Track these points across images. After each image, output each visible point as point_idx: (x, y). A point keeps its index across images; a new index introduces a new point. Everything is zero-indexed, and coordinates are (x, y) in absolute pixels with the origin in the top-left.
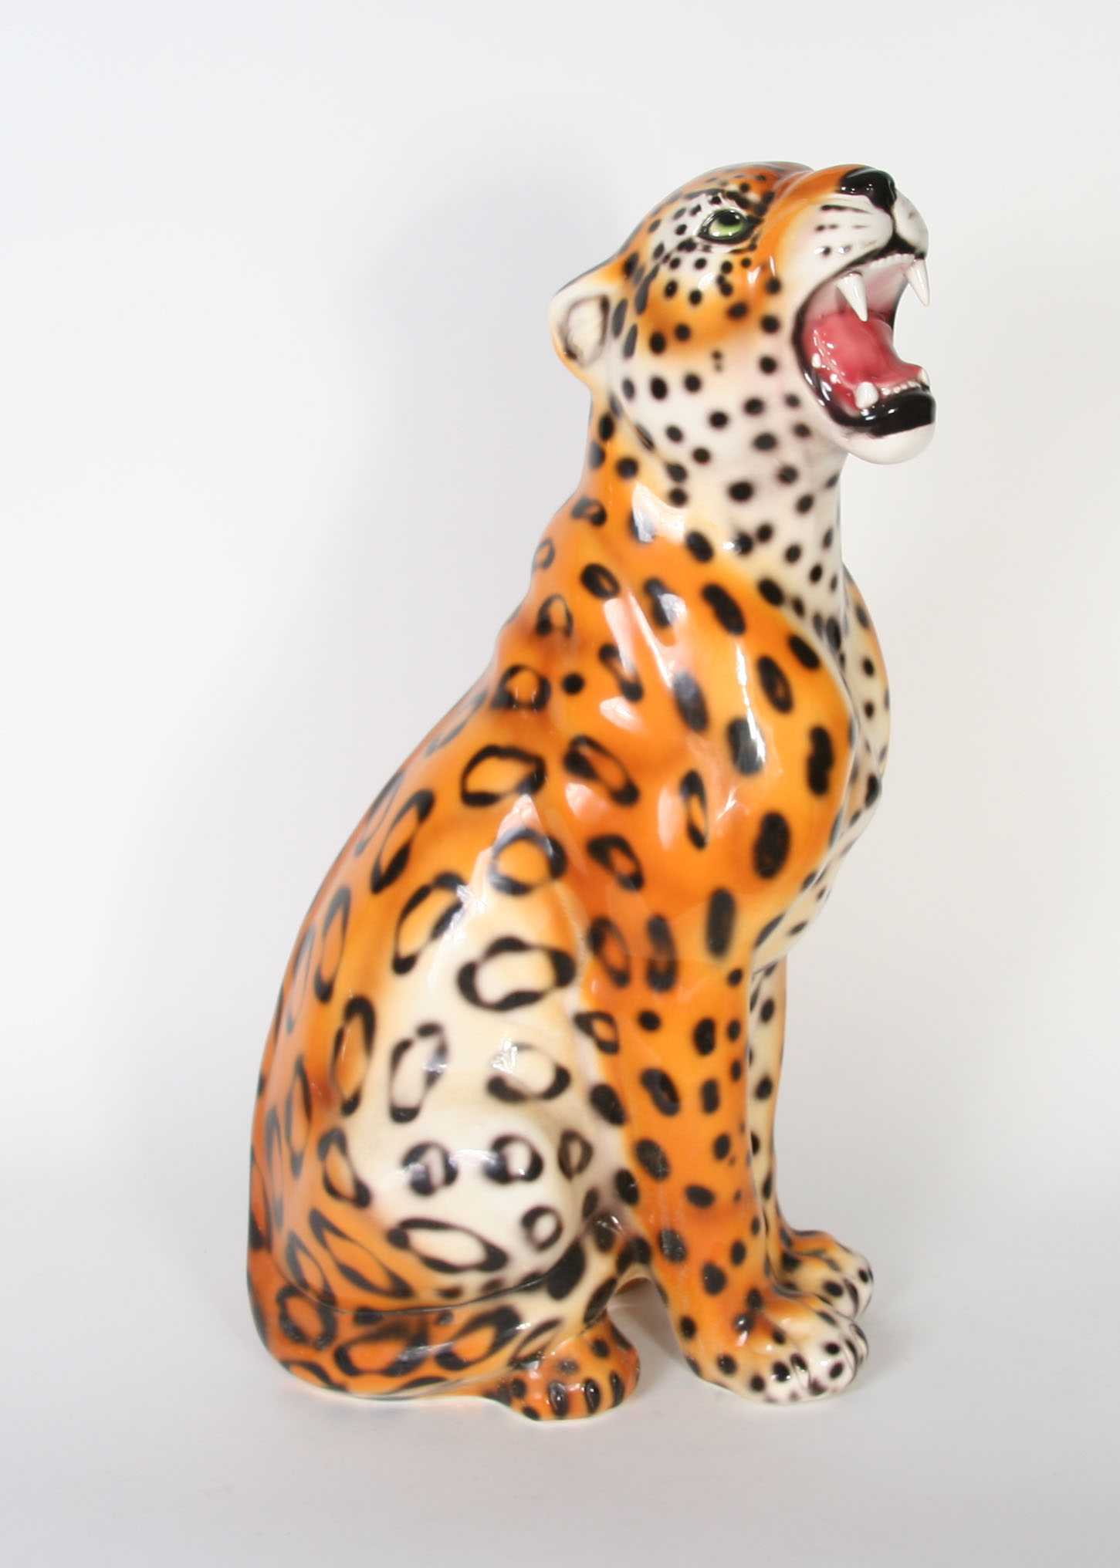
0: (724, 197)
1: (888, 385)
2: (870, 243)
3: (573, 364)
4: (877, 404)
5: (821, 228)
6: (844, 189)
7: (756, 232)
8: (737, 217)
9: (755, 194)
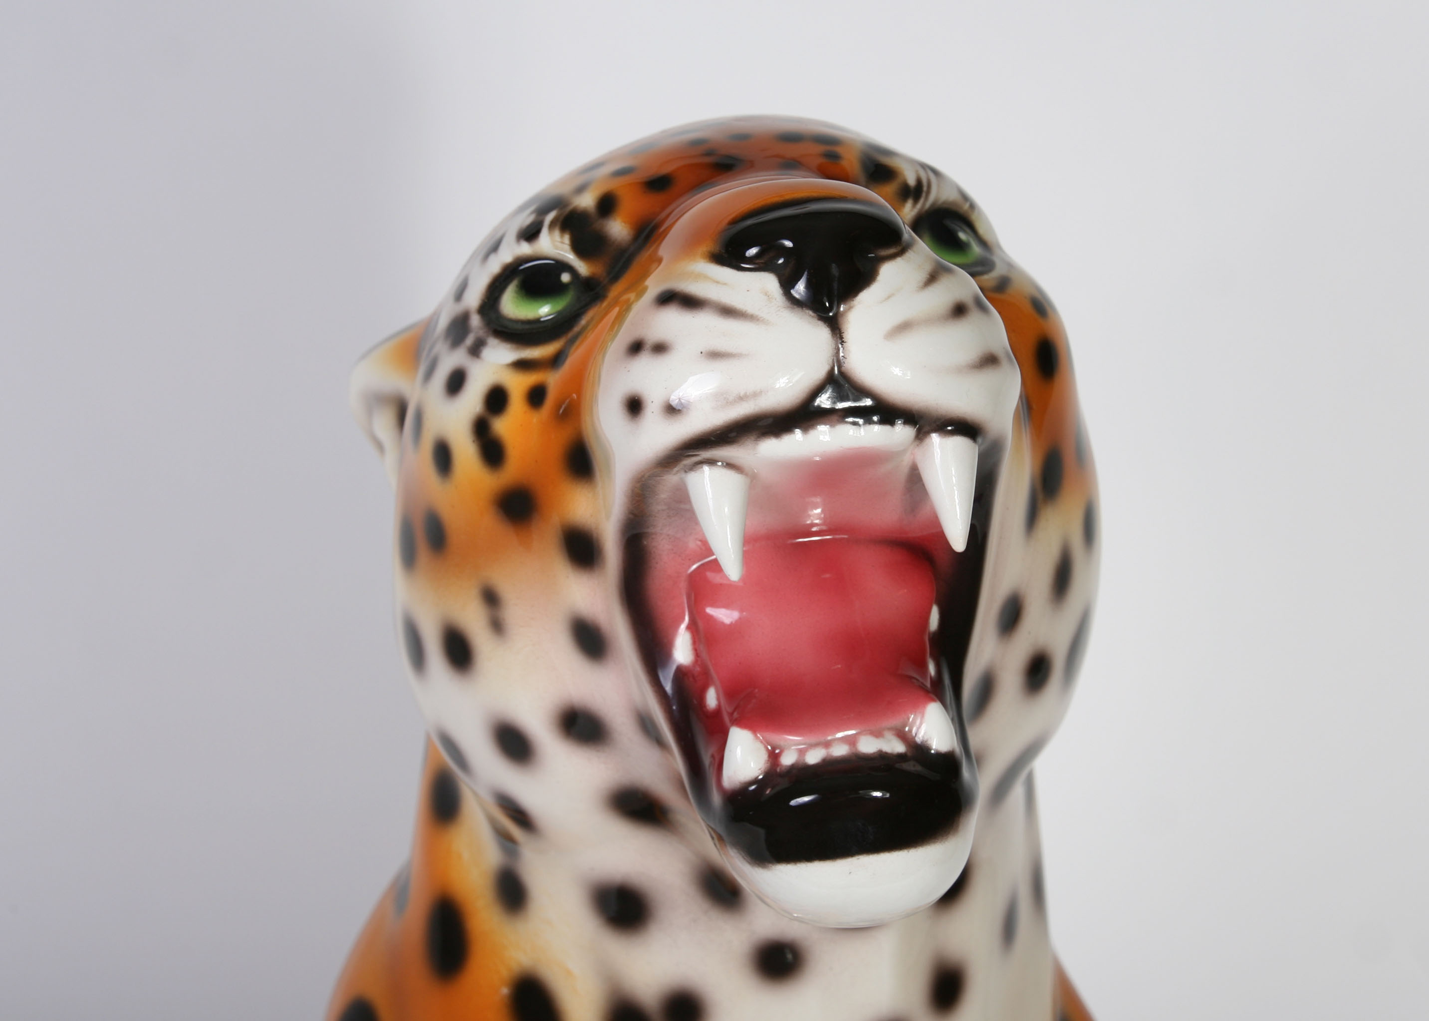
0: (552, 224)
5: (636, 348)
9: (623, 224)
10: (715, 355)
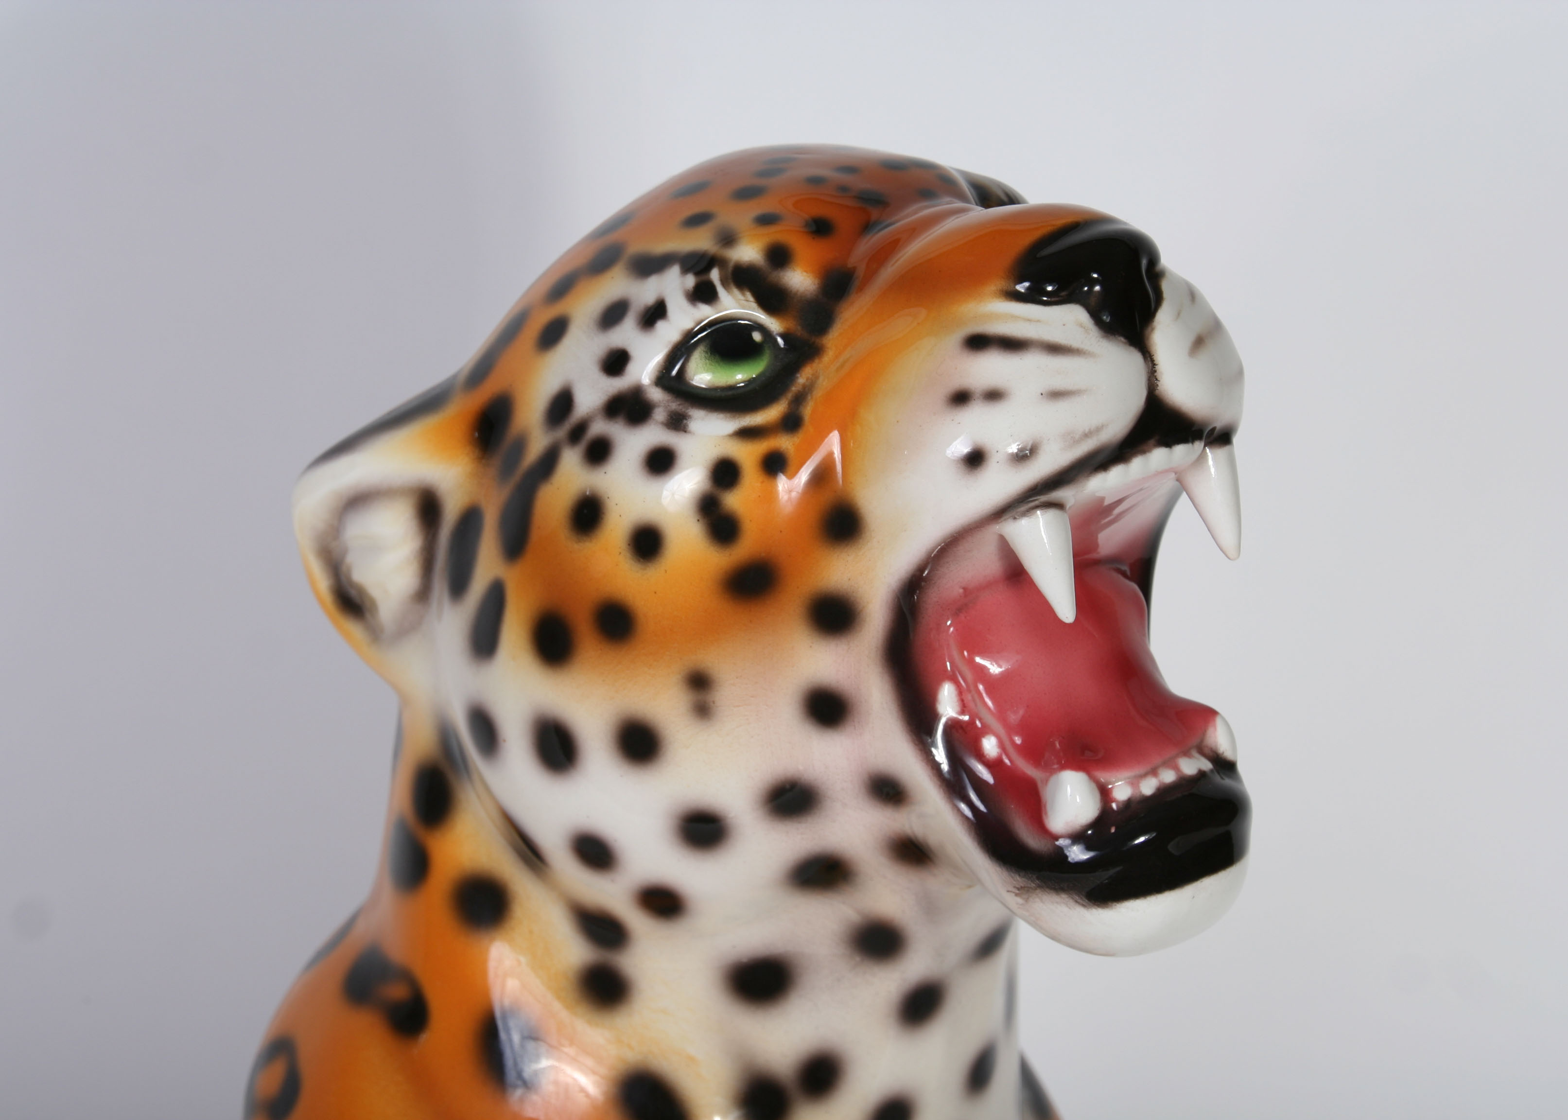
0: (724, 283)
1: (1128, 773)
2: (1087, 435)
3: (354, 628)
4: (1099, 823)
5: (961, 398)
6: (1022, 287)
7: (802, 378)
8: (757, 336)
9: (805, 274)
10: (1056, 395)
